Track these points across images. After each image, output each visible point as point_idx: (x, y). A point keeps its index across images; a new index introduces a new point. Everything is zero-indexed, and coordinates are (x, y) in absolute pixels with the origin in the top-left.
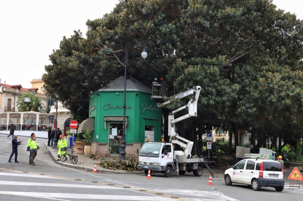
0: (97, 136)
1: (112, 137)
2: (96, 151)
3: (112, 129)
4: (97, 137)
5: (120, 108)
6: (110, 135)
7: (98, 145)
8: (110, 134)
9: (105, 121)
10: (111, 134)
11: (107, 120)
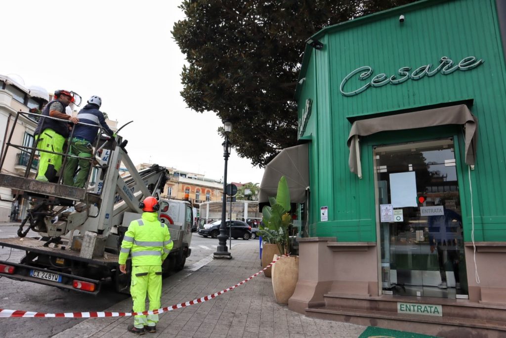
0: (322, 211)
1: (391, 214)
2: (319, 283)
3: (392, 176)
4: (324, 215)
5: (425, 75)
6: (383, 207)
7: (328, 250)
8: (381, 202)
9: (353, 137)
10: (389, 202)
11: (363, 134)
